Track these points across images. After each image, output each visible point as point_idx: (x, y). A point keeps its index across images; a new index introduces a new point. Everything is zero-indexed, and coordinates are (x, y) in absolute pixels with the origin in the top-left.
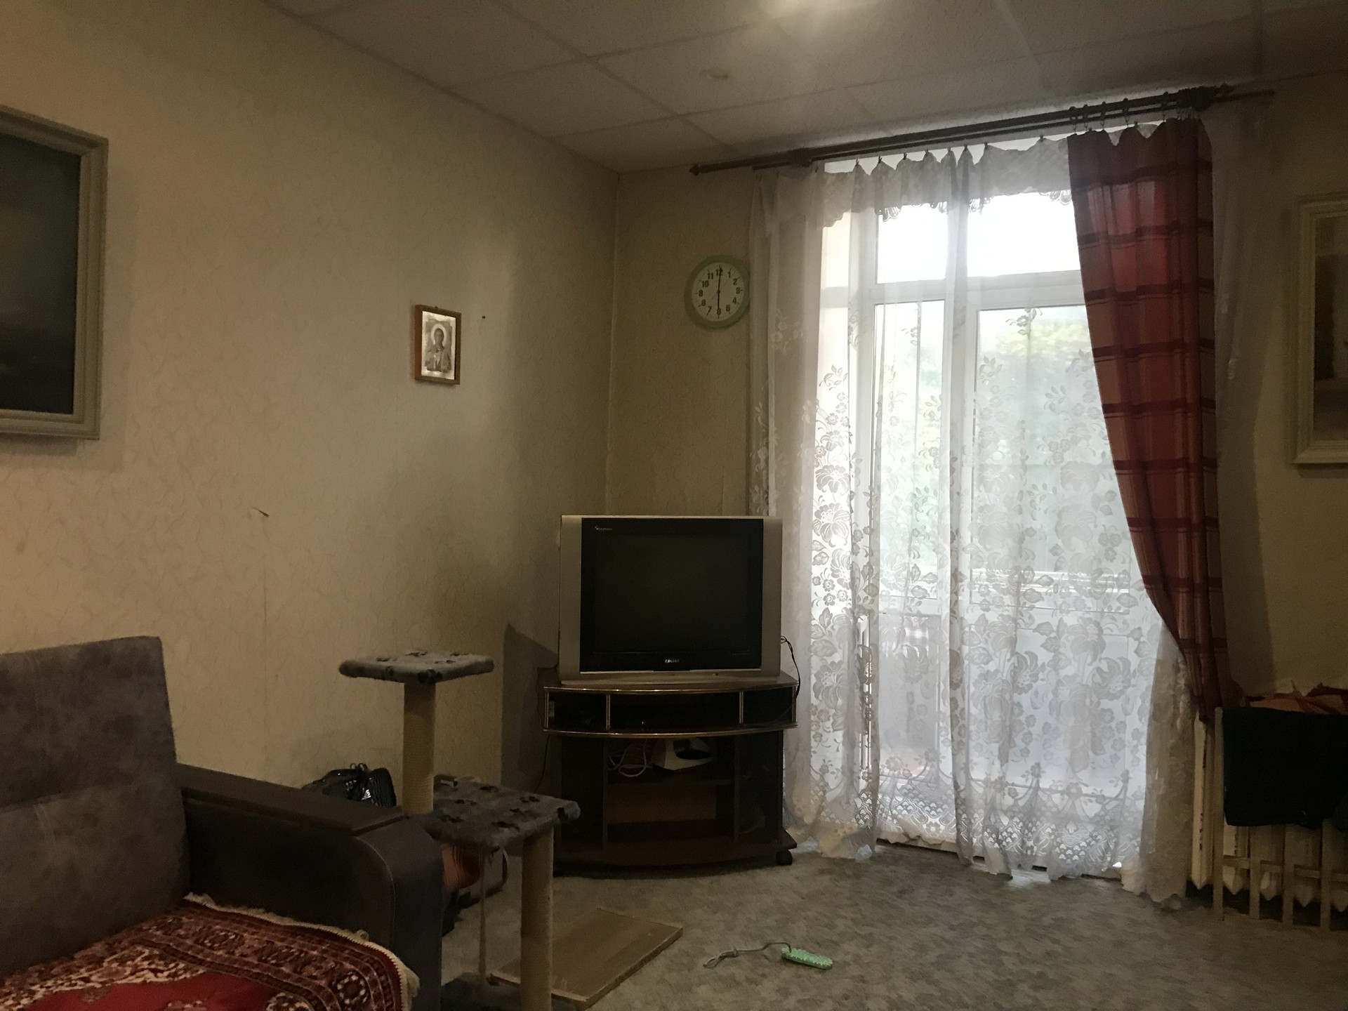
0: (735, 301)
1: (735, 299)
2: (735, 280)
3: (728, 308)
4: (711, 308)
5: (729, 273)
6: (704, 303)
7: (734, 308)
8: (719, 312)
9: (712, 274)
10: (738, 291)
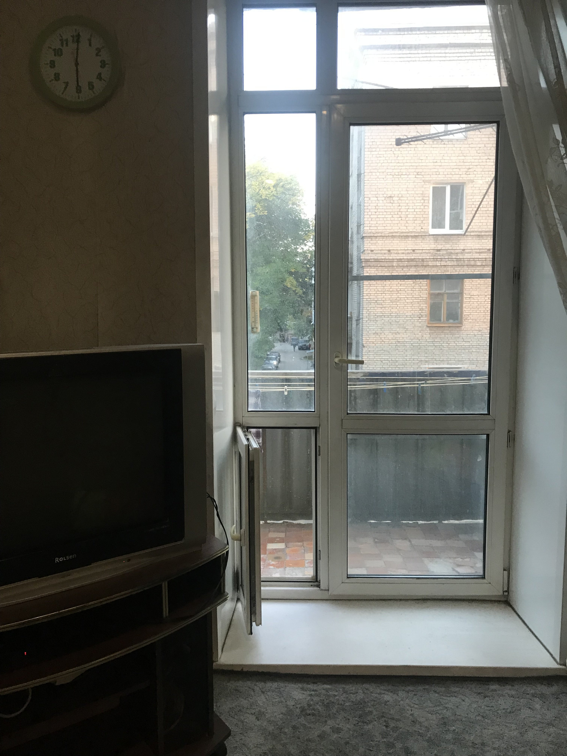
0: (99, 77)
1: (100, 74)
2: (99, 50)
3: (91, 86)
4: (67, 84)
5: (90, 40)
6: (57, 77)
7: (99, 86)
8: (79, 89)
9: (67, 40)
10: (103, 64)
